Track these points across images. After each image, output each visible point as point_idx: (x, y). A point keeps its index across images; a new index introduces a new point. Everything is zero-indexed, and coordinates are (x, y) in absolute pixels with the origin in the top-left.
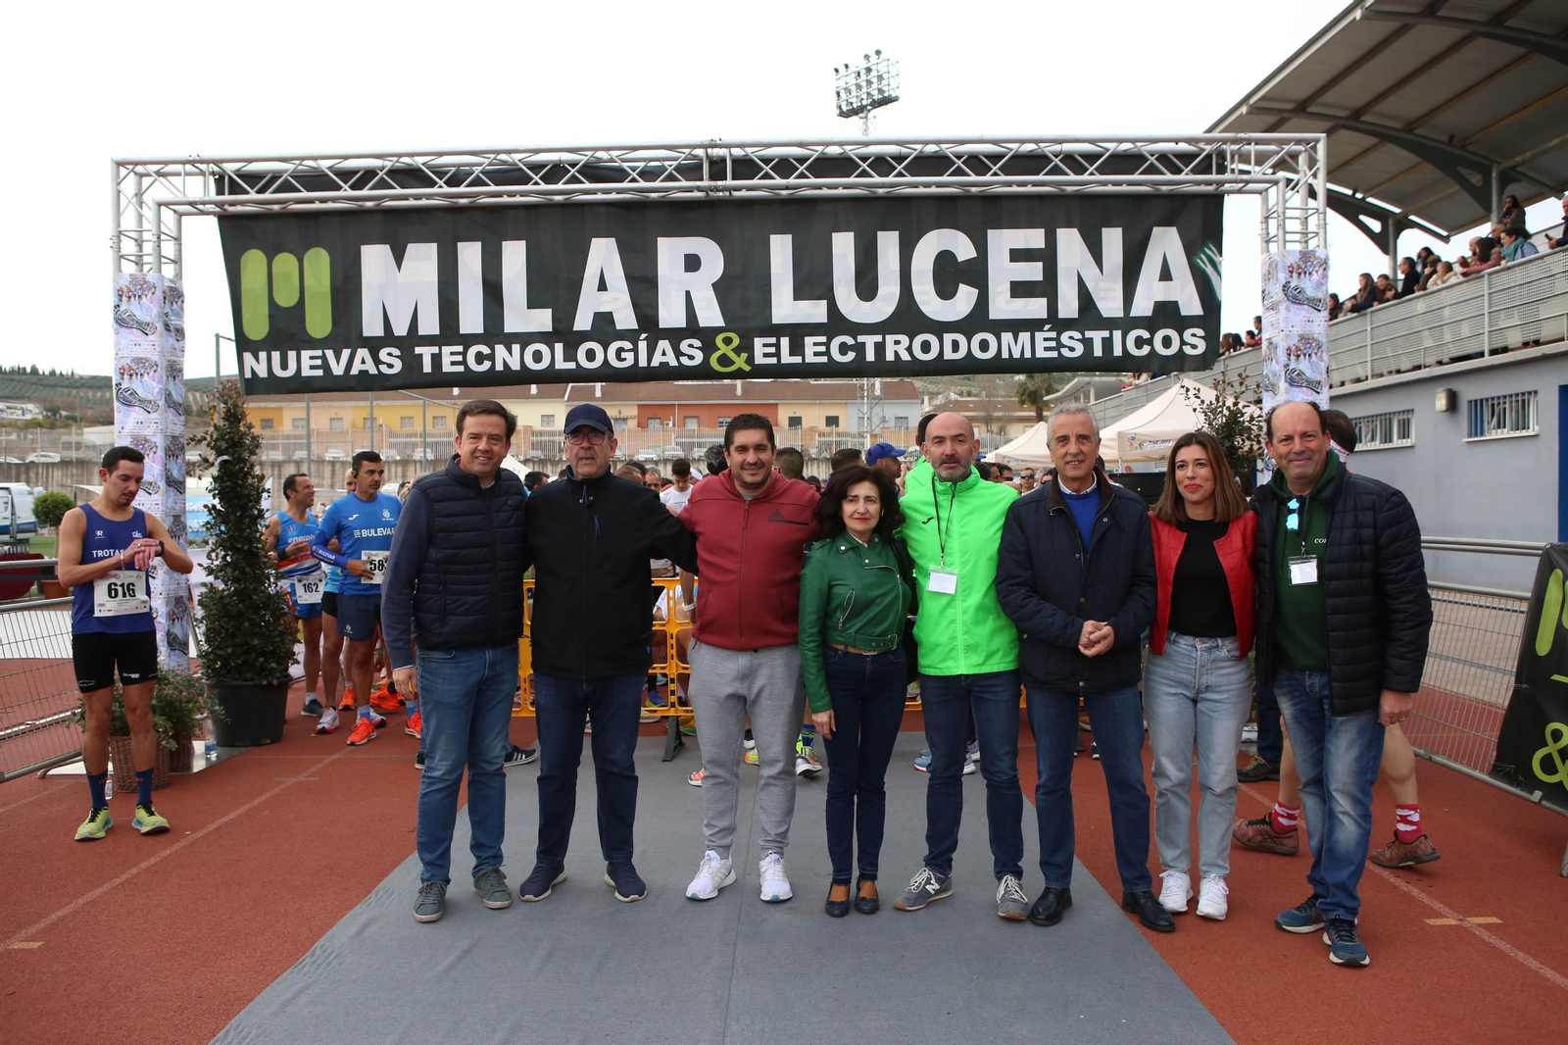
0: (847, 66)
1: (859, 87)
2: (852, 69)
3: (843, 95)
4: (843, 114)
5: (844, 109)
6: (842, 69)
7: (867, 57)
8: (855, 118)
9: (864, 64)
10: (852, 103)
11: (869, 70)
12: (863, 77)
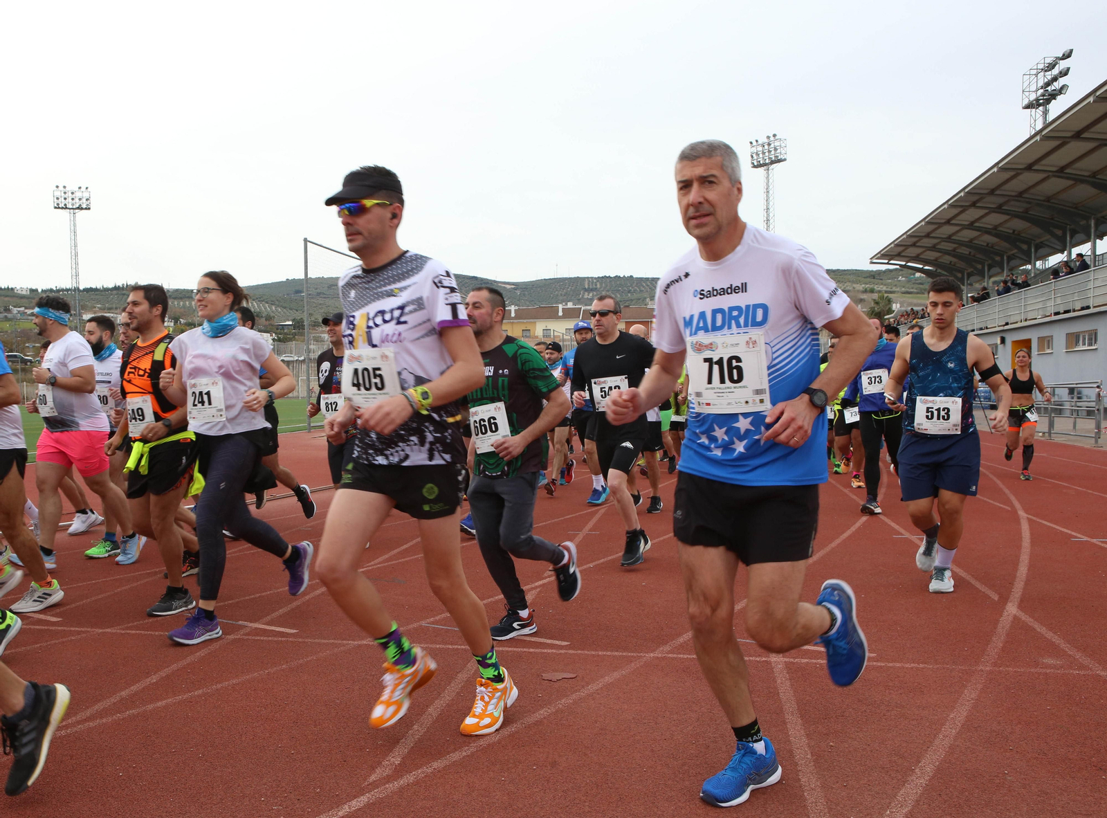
0: (757, 141)
1: (764, 153)
2: (760, 142)
3: (755, 157)
4: (755, 167)
5: (756, 164)
6: (754, 143)
7: (768, 137)
8: (761, 170)
9: (766, 141)
10: (759, 161)
11: (769, 144)
12: (766, 147)
